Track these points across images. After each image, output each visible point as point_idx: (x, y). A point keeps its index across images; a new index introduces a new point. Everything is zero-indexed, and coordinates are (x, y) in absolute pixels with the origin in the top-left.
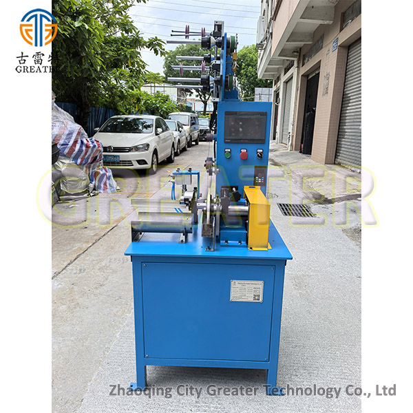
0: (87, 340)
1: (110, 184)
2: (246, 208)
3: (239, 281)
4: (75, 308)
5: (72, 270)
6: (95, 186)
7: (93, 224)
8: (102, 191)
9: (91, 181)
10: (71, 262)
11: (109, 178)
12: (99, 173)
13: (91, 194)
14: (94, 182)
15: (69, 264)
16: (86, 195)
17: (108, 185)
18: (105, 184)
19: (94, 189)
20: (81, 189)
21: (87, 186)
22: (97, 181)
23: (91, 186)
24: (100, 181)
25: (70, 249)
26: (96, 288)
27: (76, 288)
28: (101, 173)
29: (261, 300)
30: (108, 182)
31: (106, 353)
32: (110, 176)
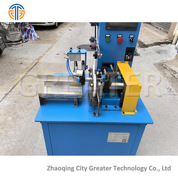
0: (23, 141)
1: (33, 35)
2: (122, 84)
3: (114, 133)
4: (16, 118)
5: (15, 92)
6: (25, 36)
7: (25, 61)
8: (29, 39)
9: (23, 34)
10: (14, 87)
11: (32, 32)
12: (27, 29)
13: (24, 41)
14: (24, 35)
15: (13, 88)
16: (21, 42)
17: (32, 36)
18: (31, 35)
19: (25, 38)
20: (18, 38)
21: (21, 37)
22: (26, 34)
23: (24, 36)
24: (28, 33)
25: (13, 78)
26: (28, 104)
27: (17, 105)
28: (28, 29)
29: (127, 142)
30: (32, 34)
31: (34, 150)
32: (33, 30)
